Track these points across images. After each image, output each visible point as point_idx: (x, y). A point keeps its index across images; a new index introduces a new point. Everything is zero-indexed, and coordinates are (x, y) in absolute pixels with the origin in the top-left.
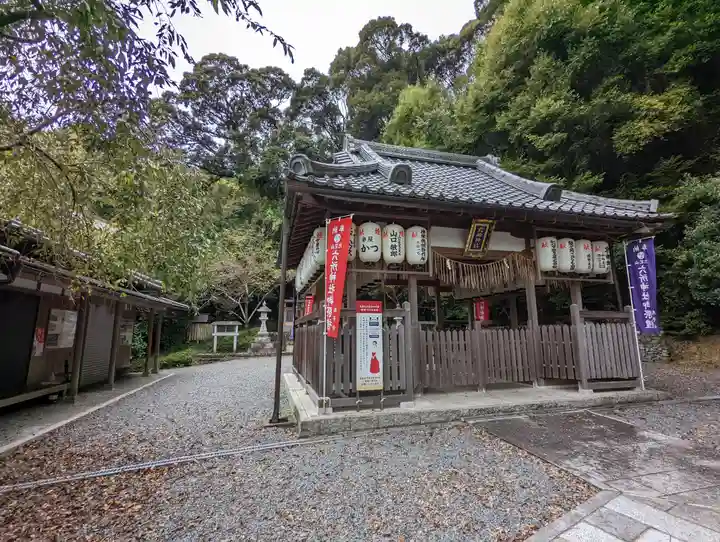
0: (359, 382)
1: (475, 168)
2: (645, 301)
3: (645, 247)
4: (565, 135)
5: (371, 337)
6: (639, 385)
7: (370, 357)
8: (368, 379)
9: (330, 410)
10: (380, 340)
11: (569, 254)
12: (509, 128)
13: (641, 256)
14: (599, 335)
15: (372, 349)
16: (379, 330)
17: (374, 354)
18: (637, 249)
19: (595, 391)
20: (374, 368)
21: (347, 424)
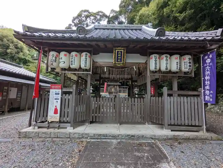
0: (49, 117)
1: (140, 30)
2: (207, 85)
3: (211, 56)
4: (193, 11)
5: (55, 99)
6: (203, 130)
7: (54, 107)
8: (52, 116)
9: (36, 128)
10: (59, 101)
11: (165, 62)
12: (170, 13)
13: (208, 61)
14: (179, 103)
15: (55, 104)
16: (59, 96)
17: (56, 106)
18: (206, 57)
19: (172, 131)
20: (56, 112)
21: (37, 134)
